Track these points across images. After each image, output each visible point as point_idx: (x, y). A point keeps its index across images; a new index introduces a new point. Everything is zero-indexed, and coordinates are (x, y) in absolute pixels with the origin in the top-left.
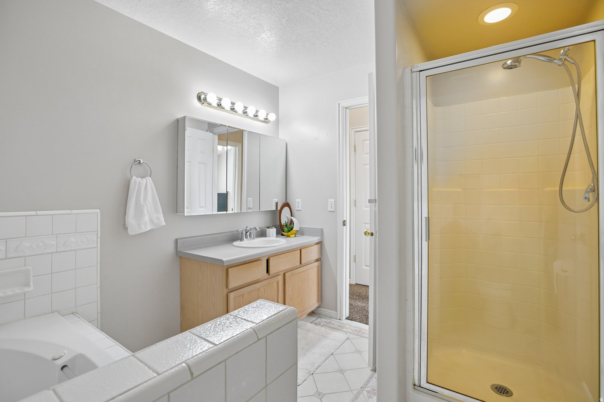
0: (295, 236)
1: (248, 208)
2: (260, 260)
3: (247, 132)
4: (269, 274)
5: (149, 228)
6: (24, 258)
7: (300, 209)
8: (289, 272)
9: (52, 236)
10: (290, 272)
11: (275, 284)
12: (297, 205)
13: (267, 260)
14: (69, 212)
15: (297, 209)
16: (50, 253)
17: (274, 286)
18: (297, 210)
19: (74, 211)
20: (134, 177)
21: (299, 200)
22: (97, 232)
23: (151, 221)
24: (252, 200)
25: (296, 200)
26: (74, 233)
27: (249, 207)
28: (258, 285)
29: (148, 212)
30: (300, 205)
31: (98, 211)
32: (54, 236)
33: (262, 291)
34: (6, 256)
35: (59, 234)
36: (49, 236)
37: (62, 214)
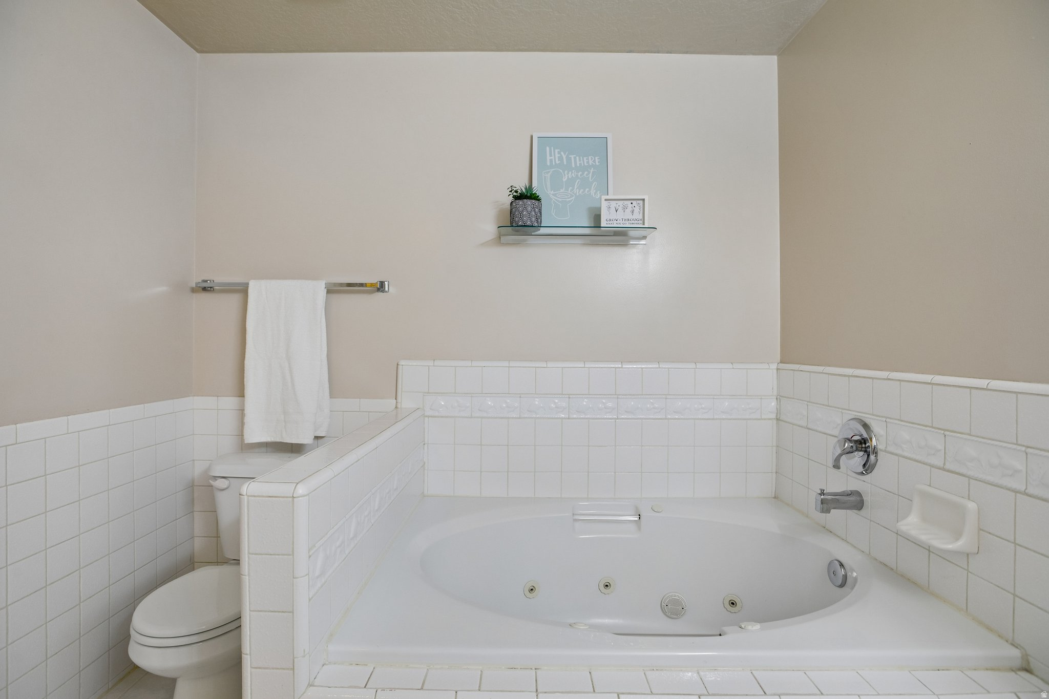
6: (968, 479)
9: (1015, 446)
16: (1013, 491)
32: (1019, 448)
34: (944, 464)
35: (1031, 448)
36: (1010, 446)
37: (1038, 395)
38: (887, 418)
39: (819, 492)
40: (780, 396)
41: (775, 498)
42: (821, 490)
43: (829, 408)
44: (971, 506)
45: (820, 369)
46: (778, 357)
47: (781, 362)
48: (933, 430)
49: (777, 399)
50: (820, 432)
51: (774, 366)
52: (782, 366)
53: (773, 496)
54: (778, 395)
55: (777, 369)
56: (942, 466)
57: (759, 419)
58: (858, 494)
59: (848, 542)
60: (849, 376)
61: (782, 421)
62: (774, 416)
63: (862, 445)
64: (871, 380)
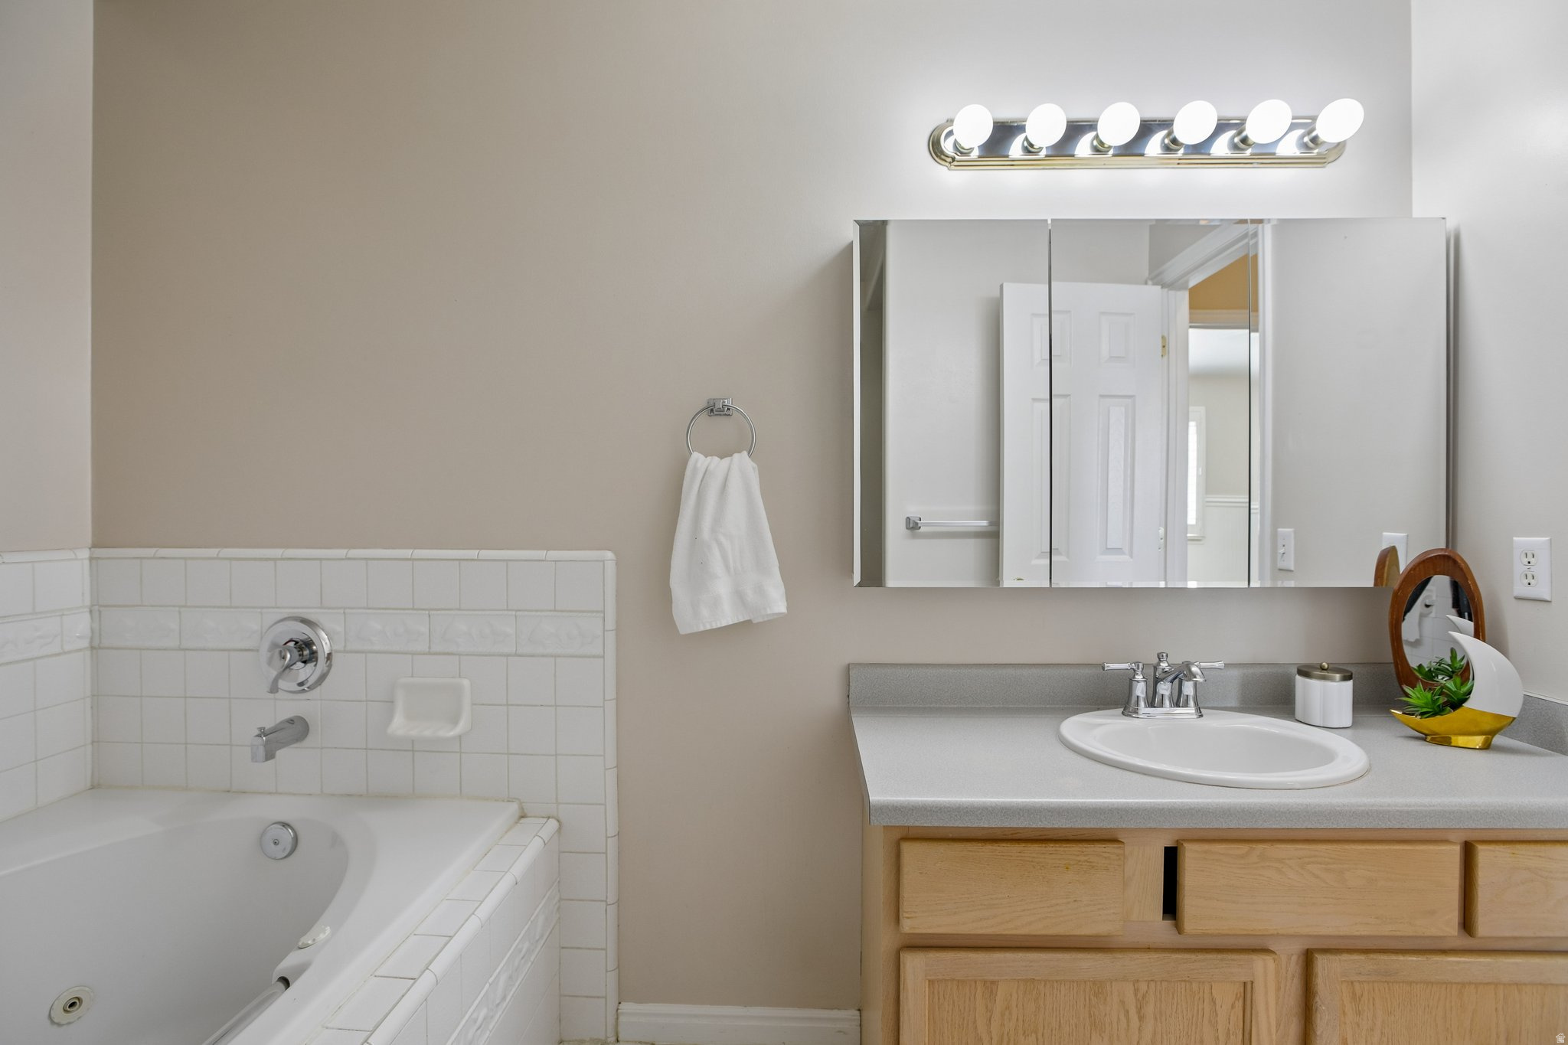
0: (1487, 747)
1: (1280, 570)
2: (1115, 841)
3: (1275, 227)
4: (1179, 928)
5: (728, 616)
6: (457, 657)
7: (1542, 590)
8: (1345, 957)
9: (506, 612)
10: (1355, 957)
11: (1226, 996)
12: (1519, 568)
13: (1171, 856)
14: (541, 554)
15: (1520, 589)
16: (505, 655)
17: (1213, 1001)
18: (1518, 598)
19: (554, 554)
20: (695, 455)
21: (1537, 541)
22: (602, 615)
23: (739, 596)
24: (1293, 535)
25: (1515, 538)
26: (551, 611)
27: (1281, 564)
28: (1089, 964)
29: (727, 567)
30: (1542, 567)
31: (609, 555)
32: (510, 613)
33: (1123, 1002)
34: (430, 648)
35: (520, 611)
36: (501, 612)
37: (526, 560)
38: (345, 608)
39: (257, 732)
40: (101, 606)
41: (93, 787)
42: (260, 729)
43: (232, 610)
44: (466, 683)
45: (213, 552)
46: (89, 539)
47: (95, 545)
48: (415, 612)
49: (91, 612)
50: (213, 650)
51: (85, 554)
52: (100, 552)
53: (89, 785)
54: (92, 605)
55: (91, 559)
56: (427, 650)
57: (59, 654)
58: (302, 720)
59: (281, 794)
60: (275, 560)
61: (108, 648)
62: (85, 643)
63: (305, 650)
64: (319, 562)
